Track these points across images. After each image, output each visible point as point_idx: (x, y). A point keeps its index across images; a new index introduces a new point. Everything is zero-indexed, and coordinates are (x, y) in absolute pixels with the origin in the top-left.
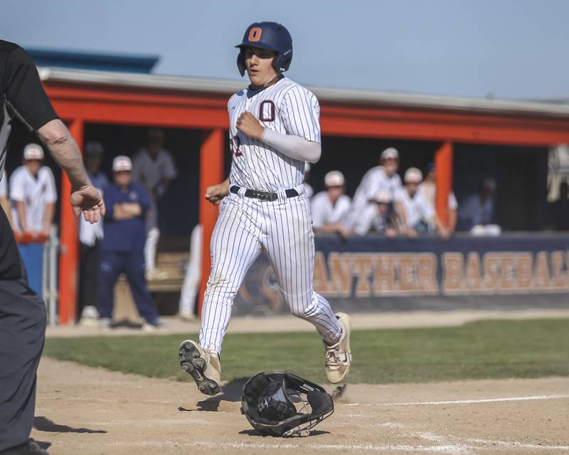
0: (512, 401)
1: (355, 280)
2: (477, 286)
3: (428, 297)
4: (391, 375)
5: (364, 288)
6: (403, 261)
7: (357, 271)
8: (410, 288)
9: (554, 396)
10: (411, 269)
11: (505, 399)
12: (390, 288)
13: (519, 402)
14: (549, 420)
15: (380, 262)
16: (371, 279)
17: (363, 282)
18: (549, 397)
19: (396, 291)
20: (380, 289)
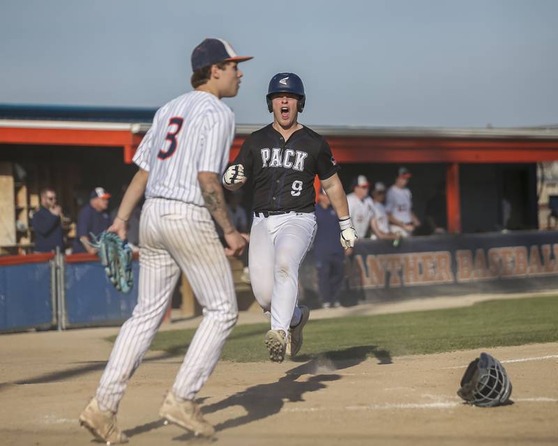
1: (388, 275)
3: (446, 285)
5: (396, 281)
6: (424, 258)
7: (389, 268)
8: (431, 279)
9: (530, 359)
10: (432, 265)
15: (407, 260)
16: (400, 273)
17: (394, 277)
18: (526, 360)
19: (421, 282)
20: (408, 281)
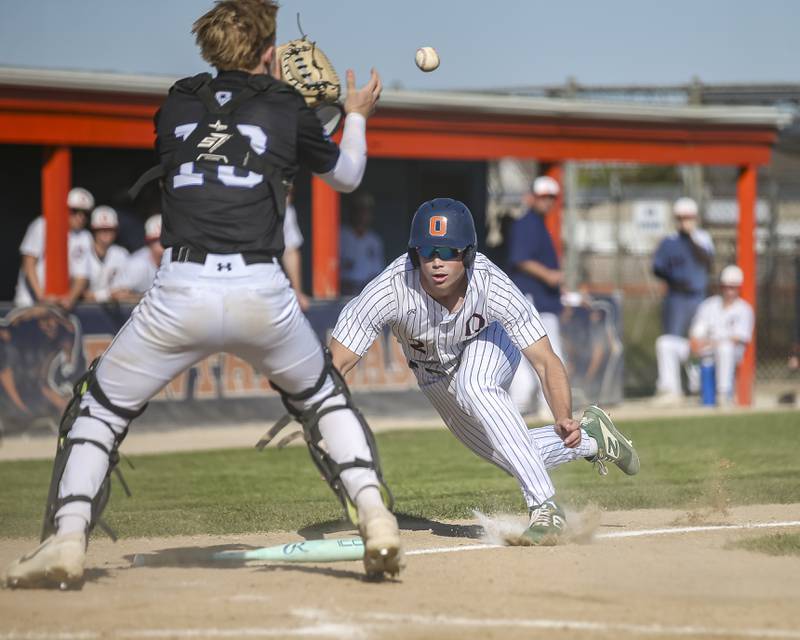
0: (434, 554)
1: (192, 375)
2: (382, 380)
4: (248, 519)
5: (207, 388)
11: (423, 552)
12: (247, 384)
13: (444, 555)
14: (491, 581)
16: (217, 372)
17: (205, 377)
